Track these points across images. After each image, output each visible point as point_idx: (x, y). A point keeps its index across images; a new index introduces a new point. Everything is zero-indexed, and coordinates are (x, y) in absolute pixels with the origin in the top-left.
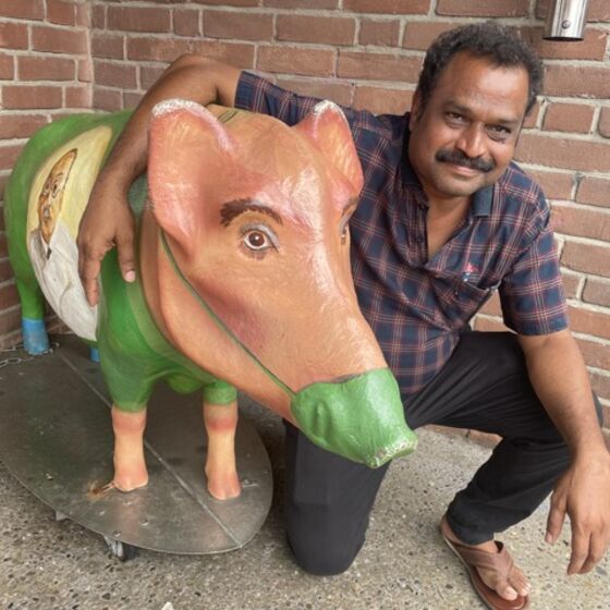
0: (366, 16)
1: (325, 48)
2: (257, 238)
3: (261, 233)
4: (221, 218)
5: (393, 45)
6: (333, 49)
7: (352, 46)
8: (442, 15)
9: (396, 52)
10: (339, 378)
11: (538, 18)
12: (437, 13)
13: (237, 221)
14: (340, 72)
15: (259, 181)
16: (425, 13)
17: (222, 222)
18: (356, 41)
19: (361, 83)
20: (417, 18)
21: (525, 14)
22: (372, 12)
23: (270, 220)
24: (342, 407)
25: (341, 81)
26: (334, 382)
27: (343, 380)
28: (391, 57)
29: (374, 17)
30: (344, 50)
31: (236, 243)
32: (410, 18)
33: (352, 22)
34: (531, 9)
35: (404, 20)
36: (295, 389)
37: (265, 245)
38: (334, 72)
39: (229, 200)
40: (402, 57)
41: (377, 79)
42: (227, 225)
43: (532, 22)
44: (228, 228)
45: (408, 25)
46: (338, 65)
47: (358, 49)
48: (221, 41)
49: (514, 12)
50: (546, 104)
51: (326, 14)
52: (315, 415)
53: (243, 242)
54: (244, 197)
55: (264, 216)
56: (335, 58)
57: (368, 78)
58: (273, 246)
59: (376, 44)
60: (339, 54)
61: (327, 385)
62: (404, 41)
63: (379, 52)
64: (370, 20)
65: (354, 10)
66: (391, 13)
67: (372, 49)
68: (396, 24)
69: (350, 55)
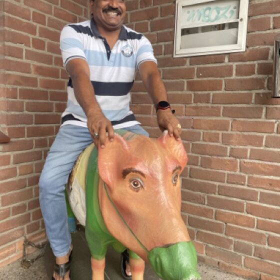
0: (196, 92)
1: (180, 105)
2: (136, 183)
3: (137, 181)
4: (122, 175)
5: (208, 102)
6: (183, 105)
7: (191, 104)
8: (228, 90)
9: (210, 105)
10: (166, 245)
11: (269, 89)
12: (225, 90)
13: (128, 177)
14: (187, 114)
15: (137, 161)
16: (220, 90)
17: (123, 177)
18: (192, 102)
19: (195, 118)
20: (217, 92)
21: (263, 88)
22: (199, 91)
23: (140, 176)
24: (166, 259)
25: (187, 118)
26: (163, 247)
27: (167, 246)
28: (208, 107)
29: (200, 93)
30: (187, 106)
31: (128, 185)
32: (214, 92)
33: (191, 95)
34: (266, 86)
35: (212, 93)
36: (149, 250)
37: (139, 186)
38: (184, 114)
39: (125, 168)
40: (212, 107)
41: (202, 116)
42: (125, 178)
43: (267, 91)
44: (125, 179)
45: (214, 95)
46: (186, 111)
47: (194, 105)
48: (139, 105)
49: (258, 88)
50: (277, 123)
51: (180, 92)
52: (156, 262)
53: (131, 185)
54: (130, 167)
55: (138, 174)
56: (184, 109)
57: (198, 115)
58: (142, 186)
59: (201, 102)
60: (186, 107)
61: (161, 249)
62: (212, 101)
63: (203, 106)
64: (197, 94)
65: (192, 91)
66: (206, 91)
67: (199, 105)
68: (209, 95)
69: (190, 107)
